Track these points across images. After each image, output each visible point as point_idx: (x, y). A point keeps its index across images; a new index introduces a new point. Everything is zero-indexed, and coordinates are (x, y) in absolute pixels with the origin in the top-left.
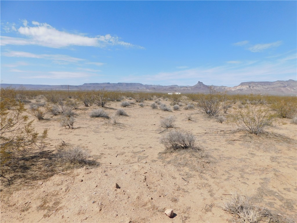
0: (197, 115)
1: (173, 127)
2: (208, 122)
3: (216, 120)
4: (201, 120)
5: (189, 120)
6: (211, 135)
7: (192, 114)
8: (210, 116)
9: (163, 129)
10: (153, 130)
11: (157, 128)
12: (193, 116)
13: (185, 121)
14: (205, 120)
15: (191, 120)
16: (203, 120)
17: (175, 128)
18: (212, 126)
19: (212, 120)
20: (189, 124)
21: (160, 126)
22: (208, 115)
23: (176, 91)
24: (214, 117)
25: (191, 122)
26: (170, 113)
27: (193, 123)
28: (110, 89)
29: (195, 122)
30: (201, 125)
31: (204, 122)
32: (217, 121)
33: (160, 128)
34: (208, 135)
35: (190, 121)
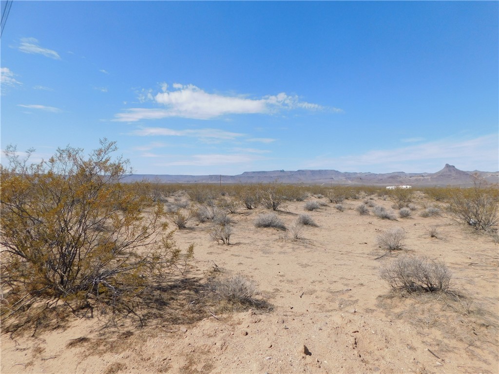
0: (447, 229)
1: (401, 249)
2: (474, 242)
3: (491, 238)
4: (457, 237)
5: (433, 236)
6: (484, 268)
7: (437, 226)
8: (477, 230)
9: (382, 252)
10: (364, 253)
11: (371, 249)
12: (439, 230)
13: (425, 238)
14: (466, 238)
15: (436, 238)
16: (461, 237)
17: (407, 251)
18: (484, 251)
19: (481, 239)
20: (433, 245)
21: (375, 246)
22: (472, 229)
23: (402, 183)
24: (486, 232)
25: (437, 240)
26: (394, 223)
27: (440, 242)
28: (286, 181)
29: (446, 241)
30: (458, 248)
31: (465, 242)
32: (494, 241)
33: (377, 249)
34: (477, 268)
35: (433, 238)
